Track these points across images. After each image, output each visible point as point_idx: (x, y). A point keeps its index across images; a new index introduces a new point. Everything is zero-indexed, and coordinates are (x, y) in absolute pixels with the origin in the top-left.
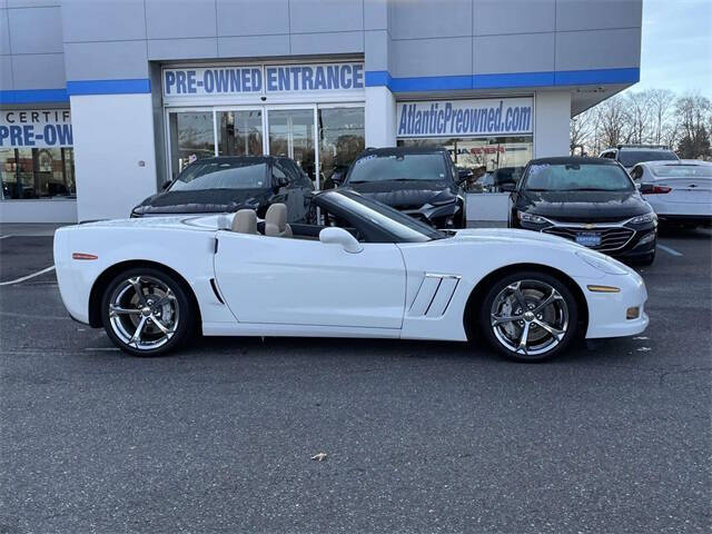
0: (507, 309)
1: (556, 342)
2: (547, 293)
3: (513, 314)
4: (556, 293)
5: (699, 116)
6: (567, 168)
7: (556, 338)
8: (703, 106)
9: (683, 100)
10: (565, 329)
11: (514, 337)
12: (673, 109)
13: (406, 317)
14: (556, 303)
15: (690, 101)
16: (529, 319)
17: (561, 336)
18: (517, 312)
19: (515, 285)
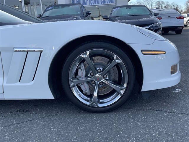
0: (82, 73)
1: (119, 96)
2: (111, 59)
3: (86, 76)
4: (117, 59)
5: (161, 6)
6: (127, 8)
7: (119, 93)
8: (162, 3)
9: (158, 2)
10: (125, 86)
11: (89, 94)
12: (155, 4)
13: (5, 84)
14: (118, 66)
15: (159, 2)
16: (98, 79)
17: (122, 92)
18: (89, 75)
19: (86, 54)
